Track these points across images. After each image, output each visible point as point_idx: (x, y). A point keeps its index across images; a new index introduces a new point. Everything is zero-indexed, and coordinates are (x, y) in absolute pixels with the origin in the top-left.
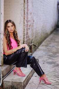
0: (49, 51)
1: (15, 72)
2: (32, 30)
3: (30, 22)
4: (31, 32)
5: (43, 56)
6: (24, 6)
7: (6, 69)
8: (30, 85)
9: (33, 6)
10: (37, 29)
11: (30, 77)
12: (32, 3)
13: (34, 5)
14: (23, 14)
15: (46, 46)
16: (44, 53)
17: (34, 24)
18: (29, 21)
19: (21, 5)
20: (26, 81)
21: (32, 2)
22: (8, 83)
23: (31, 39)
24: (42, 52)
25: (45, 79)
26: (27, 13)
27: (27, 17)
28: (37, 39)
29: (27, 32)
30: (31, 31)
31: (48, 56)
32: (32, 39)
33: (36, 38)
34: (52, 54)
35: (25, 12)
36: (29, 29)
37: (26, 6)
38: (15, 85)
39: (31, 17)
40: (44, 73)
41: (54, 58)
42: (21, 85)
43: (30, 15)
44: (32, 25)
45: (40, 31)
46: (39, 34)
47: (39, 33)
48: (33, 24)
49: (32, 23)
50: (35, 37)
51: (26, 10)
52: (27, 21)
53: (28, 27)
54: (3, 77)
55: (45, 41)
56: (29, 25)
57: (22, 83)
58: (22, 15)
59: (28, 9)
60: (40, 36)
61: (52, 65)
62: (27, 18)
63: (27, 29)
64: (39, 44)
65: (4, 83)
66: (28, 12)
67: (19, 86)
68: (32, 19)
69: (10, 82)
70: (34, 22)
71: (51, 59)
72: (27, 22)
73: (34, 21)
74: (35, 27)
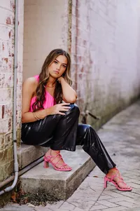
0: (127, 133)
1: (47, 162)
2: (87, 81)
3: (82, 62)
4: (86, 86)
5: (112, 142)
6: (69, 21)
7: (28, 152)
8: (81, 191)
9: (89, 26)
10: (100, 83)
11: (82, 175)
12: (88, 20)
13: (91, 25)
14: (66, 40)
15: (120, 124)
16: (116, 137)
17: (92, 70)
18: (80, 57)
19: (62, 17)
20: (73, 181)
21: (88, 17)
22: (31, 183)
23: (85, 102)
24: (111, 135)
25: (118, 180)
26: (76, 38)
27: (76, 47)
28: (99, 107)
29: (76, 84)
30: (86, 84)
31: (125, 141)
32: (87, 104)
33: (97, 102)
34: (134, 138)
35: (70, 36)
36: (80, 76)
37: (74, 23)
38: (48, 188)
39: (86, 52)
40: (114, 165)
41: (138, 146)
42: (62, 188)
43: (82, 44)
44: (86, 69)
45: (106, 90)
46: (104, 96)
47: (104, 93)
48: (90, 67)
49: (87, 65)
50: (95, 101)
51: (73, 31)
52: (75, 56)
53: (79, 73)
54: (20, 170)
55: (118, 115)
56: (81, 67)
57: (63, 182)
58: (63, 41)
59: (77, 30)
60: (106, 101)
61: (133, 159)
62: (76, 51)
63: (76, 75)
64: (103, 118)
65: (23, 182)
66: (79, 38)
67: (56, 190)
68: (88, 55)
69: (35, 180)
70: (93, 65)
71: (131, 147)
72: (76, 61)
73: (91, 62)
74: (93, 76)
